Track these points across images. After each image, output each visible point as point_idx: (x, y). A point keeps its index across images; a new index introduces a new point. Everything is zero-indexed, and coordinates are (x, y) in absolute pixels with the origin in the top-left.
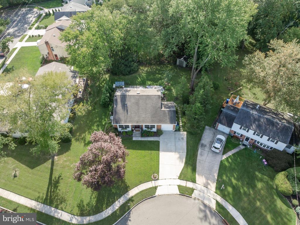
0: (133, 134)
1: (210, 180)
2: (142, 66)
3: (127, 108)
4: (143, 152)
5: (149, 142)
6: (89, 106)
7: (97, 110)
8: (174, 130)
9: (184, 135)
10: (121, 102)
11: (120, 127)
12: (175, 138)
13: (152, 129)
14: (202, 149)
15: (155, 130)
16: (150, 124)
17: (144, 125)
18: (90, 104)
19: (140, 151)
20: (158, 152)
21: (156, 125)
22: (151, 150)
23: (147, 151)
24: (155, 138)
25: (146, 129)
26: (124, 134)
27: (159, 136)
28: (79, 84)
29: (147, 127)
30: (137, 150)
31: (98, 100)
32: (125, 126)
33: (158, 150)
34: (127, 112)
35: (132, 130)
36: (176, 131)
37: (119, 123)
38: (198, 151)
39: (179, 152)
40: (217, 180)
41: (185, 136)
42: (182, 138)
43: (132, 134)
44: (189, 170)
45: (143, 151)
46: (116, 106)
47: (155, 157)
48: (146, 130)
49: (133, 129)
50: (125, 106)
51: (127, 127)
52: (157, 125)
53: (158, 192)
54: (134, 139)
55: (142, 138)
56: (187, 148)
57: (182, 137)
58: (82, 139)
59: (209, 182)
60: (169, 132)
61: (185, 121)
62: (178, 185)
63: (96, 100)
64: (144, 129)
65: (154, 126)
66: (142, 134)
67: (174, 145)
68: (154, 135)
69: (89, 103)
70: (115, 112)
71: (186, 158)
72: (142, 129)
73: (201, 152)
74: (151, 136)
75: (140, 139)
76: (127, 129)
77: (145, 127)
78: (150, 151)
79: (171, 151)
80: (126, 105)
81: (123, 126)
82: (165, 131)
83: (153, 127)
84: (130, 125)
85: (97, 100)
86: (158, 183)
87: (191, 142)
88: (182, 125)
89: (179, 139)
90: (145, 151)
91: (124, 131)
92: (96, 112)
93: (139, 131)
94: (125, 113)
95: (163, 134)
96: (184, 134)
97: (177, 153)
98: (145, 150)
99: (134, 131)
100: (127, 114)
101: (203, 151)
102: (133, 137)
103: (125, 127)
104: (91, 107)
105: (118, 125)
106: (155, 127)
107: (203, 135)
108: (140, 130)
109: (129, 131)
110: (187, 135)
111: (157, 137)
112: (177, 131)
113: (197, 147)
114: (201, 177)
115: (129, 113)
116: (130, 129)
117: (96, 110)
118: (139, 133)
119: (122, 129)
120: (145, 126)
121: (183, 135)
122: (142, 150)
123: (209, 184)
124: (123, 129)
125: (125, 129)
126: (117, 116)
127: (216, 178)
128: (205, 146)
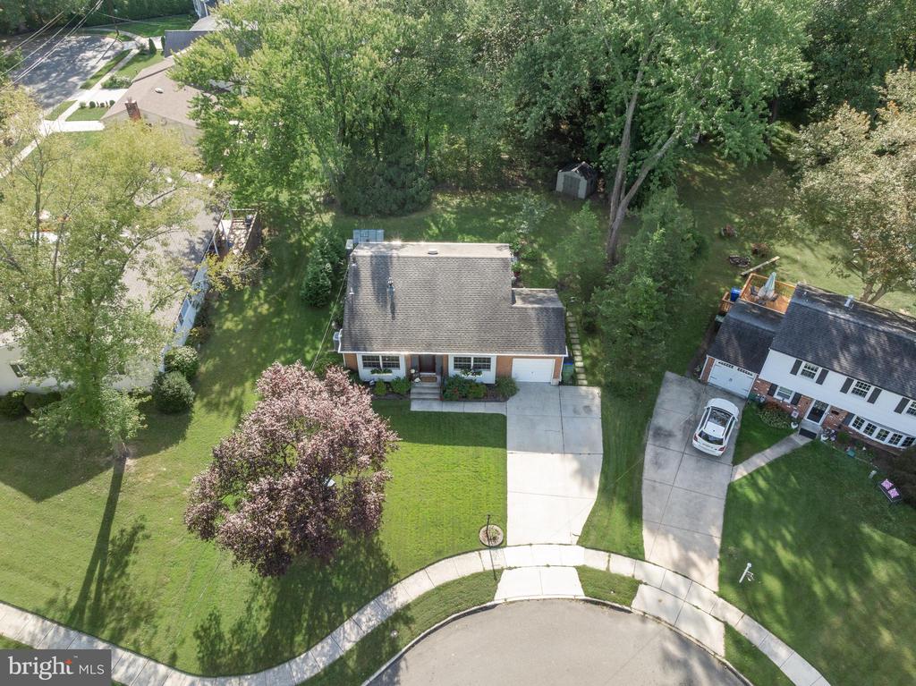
0: (413, 391)
1: (695, 551)
2: (443, 193)
3: (392, 299)
4: (448, 450)
5: (469, 419)
6: (262, 302)
7: (288, 314)
8: (556, 382)
9: (593, 399)
10: (373, 280)
11: (365, 365)
12: (561, 407)
13: (479, 373)
14: (657, 443)
15: (488, 376)
16: (473, 355)
17: (452, 355)
18: (266, 296)
19: (436, 448)
20: (499, 450)
21: (493, 356)
22: (476, 444)
23: (463, 447)
24: (488, 404)
25: (458, 372)
26: (382, 390)
27: (506, 399)
28: (232, 236)
29: (462, 363)
30: (426, 443)
31: (292, 284)
32: (384, 358)
33: (503, 444)
34: (393, 312)
35: (410, 378)
36: (561, 383)
37: (365, 350)
38: (643, 450)
39: (577, 454)
40: (722, 551)
41: (598, 401)
42: (588, 409)
43: (409, 392)
44: (618, 514)
45: (448, 447)
46: (356, 291)
47: (493, 467)
48: (457, 376)
49: (413, 371)
50: (385, 293)
51: (392, 363)
52: (498, 356)
53: (506, 591)
54: (415, 407)
55: (444, 404)
56: (604, 441)
57: (586, 403)
58: (231, 403)
59: (694, 556)
60: (539, 387)
61: (595, 354)
62: (577, 568)
63: (286, 285)
64: (452, 371)
65: (489, 360)
66: (444, 391)
67: (559, 429)
68: (486, 395)
69: (262, 294)
70: (352, 310)
71: (603, 472)
72: (444, 372)
73: (657, 455)
74: (477, 399)
75: (437, 407)
76: (390, 372)
77: (456, 367)
78: (471, 449)
79: (549, 449)
80: (388, 290)
81: (377, 358)
82: (525, 384)
83: (484, 368)
84: (403, 353)
85: (289, 286)
86: (501, 558)
87: (618, 423)
88: (584, 367)
89: (575, 411)
90: (456, 447)
91: (381, 381)
92: (286, 322)
93: (433, 379)
94: (385, 316)
95: (520, 394)
96: (592, 393)
97: (570, 456)
98: (454, 445)
99: (417, 380)
100: (393, 318)
101: (663, 450)
102: (410, 400)
103: (384, 366)
104: (266, 306)
105: (360, 355)
106: (488, 367)
107: (658, 401)
108: (439, 378)
109: (398, 378)
110: (602, 397)
111: (496, 401)
112: (567, 384)
113: (642, 439)
114: (661, 539)
115: (399, 316)
116: (400, 372)
117: (286, 317)
118: (435, 388)
119: (373, 372)
120: (456, 359)
121: (591, 397)
122: (445, 444)
123: (694, 565)
124: (378, 372)
125: (385, 372)
126: (357, 323)
127: (718, 542)
128: (670, 435)
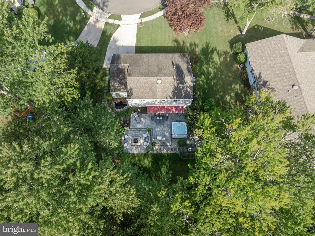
10: (182, 70)
40: (86, 24)
62: (121, 20)
79: (123, 47)
86: (139, 21)
100: (172, 61)
114: (100, 27)
123: (94, 22)
127: (86, 27)
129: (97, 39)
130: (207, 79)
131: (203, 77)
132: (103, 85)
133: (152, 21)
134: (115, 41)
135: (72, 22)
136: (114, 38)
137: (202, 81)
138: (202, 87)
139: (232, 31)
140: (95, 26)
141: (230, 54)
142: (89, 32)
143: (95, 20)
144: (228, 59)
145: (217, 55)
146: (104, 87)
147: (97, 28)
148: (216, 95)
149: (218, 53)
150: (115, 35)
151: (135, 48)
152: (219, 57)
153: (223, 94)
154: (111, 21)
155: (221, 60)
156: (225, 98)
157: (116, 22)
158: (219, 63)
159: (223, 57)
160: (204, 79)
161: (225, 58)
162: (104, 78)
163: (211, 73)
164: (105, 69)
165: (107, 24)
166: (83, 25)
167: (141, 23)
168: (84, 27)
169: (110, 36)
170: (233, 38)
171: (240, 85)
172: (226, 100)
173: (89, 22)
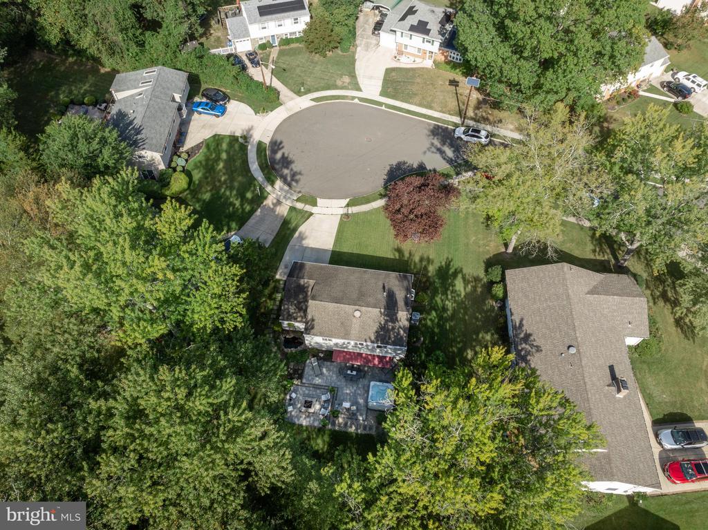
40: (259, 207)
41: (279, 270)
56: (286, 251)
57: (286, 270)
59: (272, 206)
62: (317, 206)
71: (291, 238)
79: (313, 249)
86: (344, 211)
88: (277, 292)
94: (388, 285)
123: (273, 204)
127: (259, 210)
129: (272, 231)
130: (440, 318)
131: (434, 313)
132: (271, 307)
133: (365, 213)
134: (301, 238)
135: (239, 200)
136: (300, 233)
137: (431, 320)
138: (430, 330)
139: (492, 244)
140: (273, 210)
141: (483, 282)
142: (262, 219)
143: (275, 201)
144: (479, 290)
145: (461, 280)
146: (272, 309)
147: (277, 213)
148: (452, 346)
149: (464, 278)
150: (302, 229)
151: (330, 253)
152: (464, 284)
153: (462, 347)
154: (299, 206)
155: (467, 289)
156: (465, 354)
157: (308, 208)
158: (463, 294)
159: (471, 286)
160: (435, 318)
161: (475, 288)
162: (274, 296)
163: (448, 310)
164: (278, 281)
165: (292, 209)
166: (255, 207)
167: (347, 215)
168: (256, 211)
169: (295, 230)
170: (491, 255)
171: (492, 335)
172: (466, 356)
173: (264, 204)
